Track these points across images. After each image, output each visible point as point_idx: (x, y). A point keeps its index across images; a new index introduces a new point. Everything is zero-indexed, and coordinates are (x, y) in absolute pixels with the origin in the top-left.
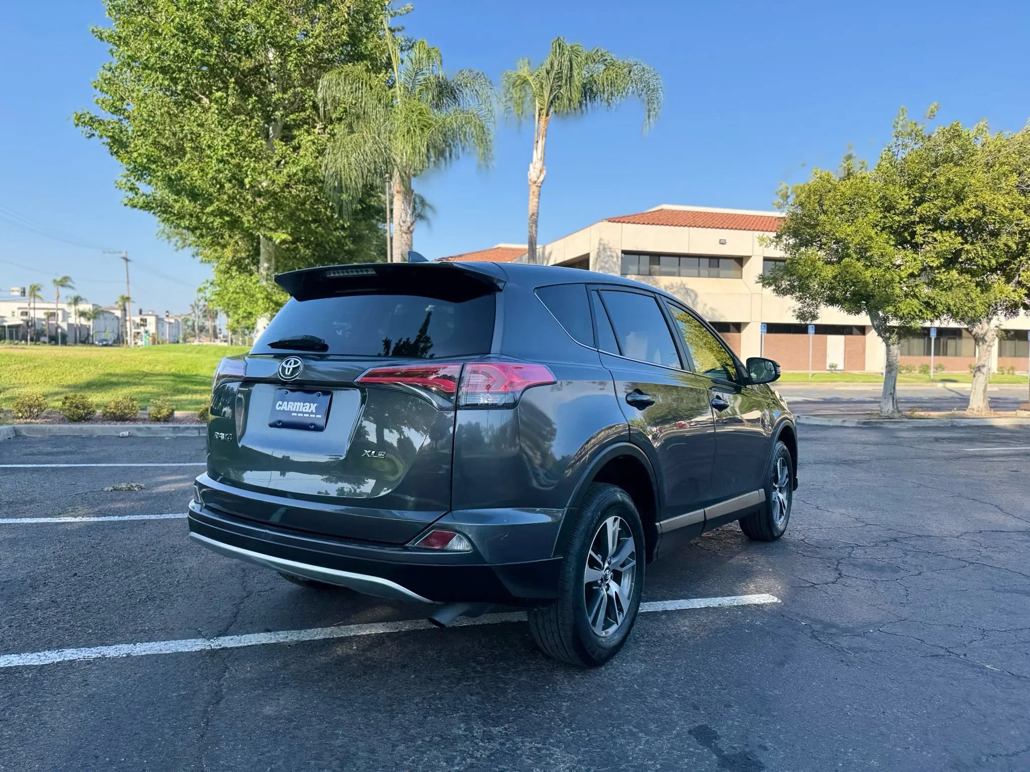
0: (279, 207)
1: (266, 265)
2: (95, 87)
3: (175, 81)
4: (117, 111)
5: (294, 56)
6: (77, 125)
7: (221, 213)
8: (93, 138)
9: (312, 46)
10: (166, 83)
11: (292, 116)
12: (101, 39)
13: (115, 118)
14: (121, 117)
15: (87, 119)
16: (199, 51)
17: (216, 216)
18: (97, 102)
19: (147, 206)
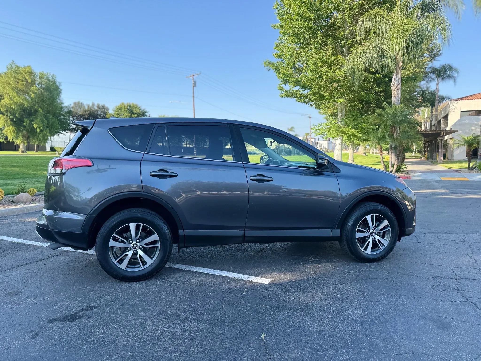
0: (342, 86)
1: (340, 115)
2: (275, 49)
3: (299, 39)
4: (280, 57)
5: (347, 12)
6: (265, 66)
7: (315, 94)
8: (270, 71)
9: (356, 5)
10: (296, 40)
11: (348, 42)
12: (275, 28)
13: (280, 60)
14: (282, 59)
15: (267, 63)
16: (306, 23)
17: (314, 95)
18: (274, 55)
19: (288, 96)
